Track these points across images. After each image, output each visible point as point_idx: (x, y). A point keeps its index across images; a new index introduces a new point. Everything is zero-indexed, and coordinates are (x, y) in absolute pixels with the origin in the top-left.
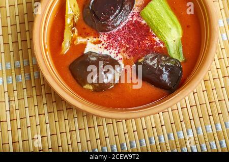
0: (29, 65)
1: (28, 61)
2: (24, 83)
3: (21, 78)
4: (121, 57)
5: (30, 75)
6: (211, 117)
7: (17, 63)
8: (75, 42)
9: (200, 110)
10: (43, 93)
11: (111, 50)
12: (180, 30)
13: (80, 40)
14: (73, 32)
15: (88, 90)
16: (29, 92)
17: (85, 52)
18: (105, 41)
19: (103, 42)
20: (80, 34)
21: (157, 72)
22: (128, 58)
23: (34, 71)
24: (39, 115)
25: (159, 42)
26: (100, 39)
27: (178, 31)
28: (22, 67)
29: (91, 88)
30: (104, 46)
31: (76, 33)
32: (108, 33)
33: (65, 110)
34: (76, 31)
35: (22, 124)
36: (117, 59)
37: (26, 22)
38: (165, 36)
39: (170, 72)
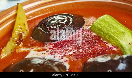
11: (56, 54)
14: (18, 44)
17: (25, 58)
18: (50, 49)
19: (48, 50)
20: (25, 46)
22: (76, 60)
25: (112, 47)
26: (45, 48)
30: (49, 52)
31: (21, 45)
32: (55, 43)
36: (61, 61)
38: (118, 39)
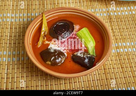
0: (20, 54)
1: (20, 52)
2: (16, 62)
3: (15, 59)
4: (66, 51)
5: (19, 58)
6: (107, 86)
7: (14, 53)
8: (44, 43)
9: (101, 82)
10: (25, 67)
11: (61, 48)
12: (94, 43)
13: (47, 42)
14: (44, 38)
15: (48, 64)
16: (18, 66)
17: (48, 48)
20: (47, 40)
21: (83, 59)
22: (69, 52)
23: (22, 57)
24: (21, 77)
27: (93, 43)
28: (16, 54)
29: (50, 63)
31: (45, 39)
33: (35, 76)
34: (45, 38)
35: (12, 81)
36: (63, 52)
37: (21, 36)
38: (87, 44)
39: (89, 59)
